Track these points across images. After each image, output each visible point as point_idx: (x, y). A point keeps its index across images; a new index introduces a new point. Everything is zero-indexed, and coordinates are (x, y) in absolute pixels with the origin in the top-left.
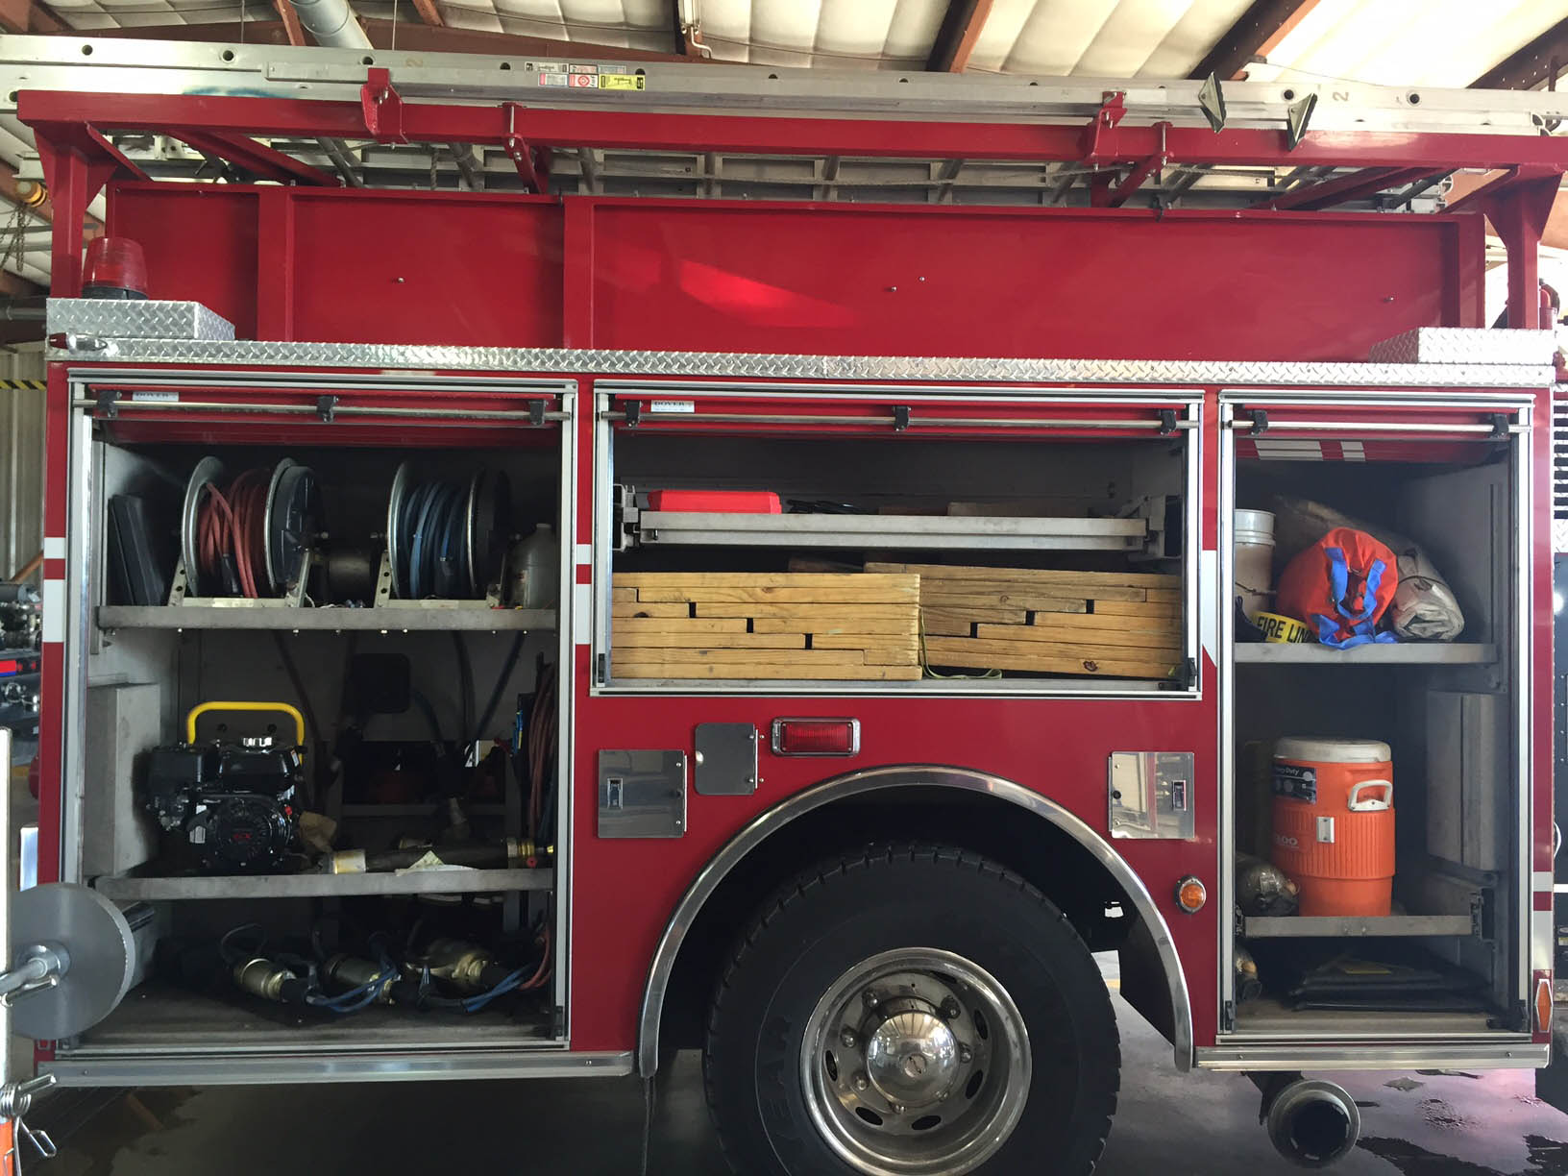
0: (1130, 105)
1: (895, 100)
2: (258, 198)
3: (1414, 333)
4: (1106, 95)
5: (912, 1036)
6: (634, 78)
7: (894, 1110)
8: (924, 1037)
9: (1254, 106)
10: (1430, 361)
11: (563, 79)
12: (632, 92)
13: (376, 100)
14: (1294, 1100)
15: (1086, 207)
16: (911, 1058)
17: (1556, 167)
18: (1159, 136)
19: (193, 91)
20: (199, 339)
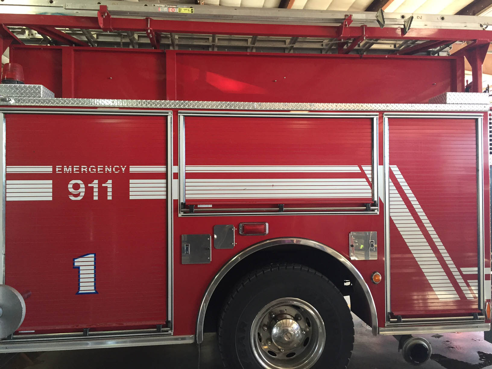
0: (354, 19)
1: (276, 17)
2: (62, 50)
3: (445, 94)
4: (346, 16)
5: (286, 327)
6: (190, 9)
7: (280, 351)
8: (290, 327)
9: (393, 20)
10: (450, 103)
11: (166, 9)
12: (190, 14)
13: (102, 16)
14: (411, 344)
15: (337, 54)
16: (286, 334)
17: (489, 40)
18: (363, 30)
19: (40, 14)
20: (43, 97)
